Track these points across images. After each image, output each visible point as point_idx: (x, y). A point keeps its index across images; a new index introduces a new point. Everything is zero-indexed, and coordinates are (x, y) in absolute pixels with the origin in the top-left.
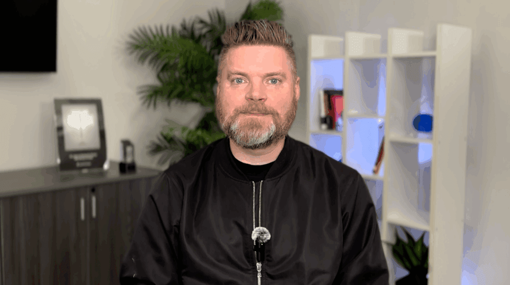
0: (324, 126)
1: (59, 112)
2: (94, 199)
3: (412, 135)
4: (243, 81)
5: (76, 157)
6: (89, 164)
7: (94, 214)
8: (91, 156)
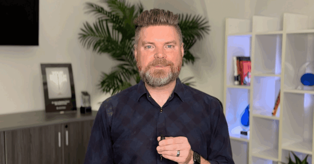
0: (237, 83)
1: (44, 73)
2: (67, 133)
3: (299, 87)
4: (152, 47)
5: (56, 103)
6: (64, 108)
7: (67, 143)
8: (65, 103)
